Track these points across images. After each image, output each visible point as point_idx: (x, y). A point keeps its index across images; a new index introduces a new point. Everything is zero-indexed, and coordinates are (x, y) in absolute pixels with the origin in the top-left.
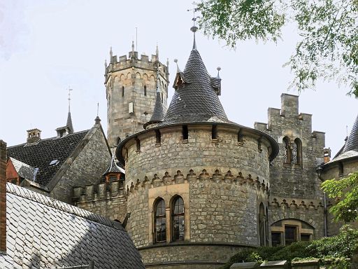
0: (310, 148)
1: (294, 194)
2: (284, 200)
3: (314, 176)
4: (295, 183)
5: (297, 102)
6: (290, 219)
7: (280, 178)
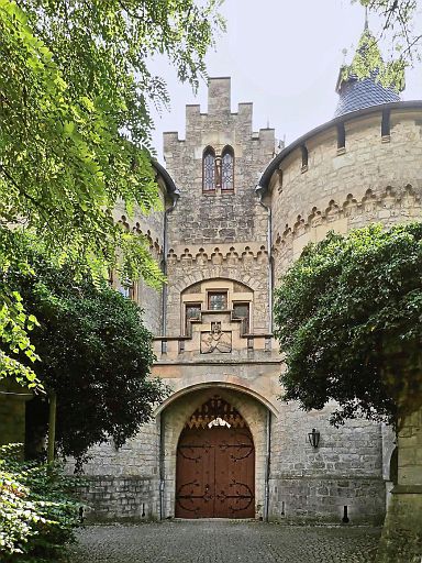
0: (249, 158)
1: (218, 237)
2: (202, 250)
3: (253, 204)
4: (221, 219)
5: (228, 87)
6: (211, 280)
7: (195, 214)
